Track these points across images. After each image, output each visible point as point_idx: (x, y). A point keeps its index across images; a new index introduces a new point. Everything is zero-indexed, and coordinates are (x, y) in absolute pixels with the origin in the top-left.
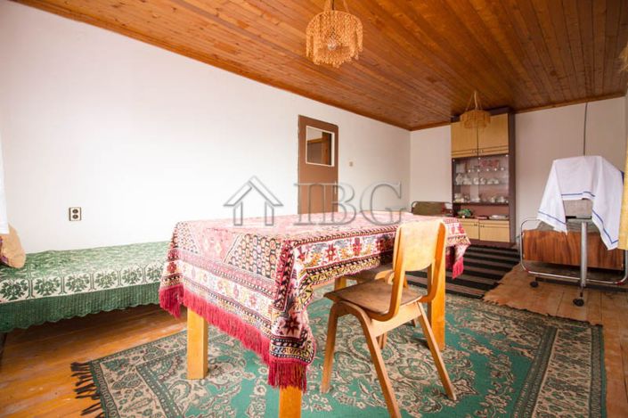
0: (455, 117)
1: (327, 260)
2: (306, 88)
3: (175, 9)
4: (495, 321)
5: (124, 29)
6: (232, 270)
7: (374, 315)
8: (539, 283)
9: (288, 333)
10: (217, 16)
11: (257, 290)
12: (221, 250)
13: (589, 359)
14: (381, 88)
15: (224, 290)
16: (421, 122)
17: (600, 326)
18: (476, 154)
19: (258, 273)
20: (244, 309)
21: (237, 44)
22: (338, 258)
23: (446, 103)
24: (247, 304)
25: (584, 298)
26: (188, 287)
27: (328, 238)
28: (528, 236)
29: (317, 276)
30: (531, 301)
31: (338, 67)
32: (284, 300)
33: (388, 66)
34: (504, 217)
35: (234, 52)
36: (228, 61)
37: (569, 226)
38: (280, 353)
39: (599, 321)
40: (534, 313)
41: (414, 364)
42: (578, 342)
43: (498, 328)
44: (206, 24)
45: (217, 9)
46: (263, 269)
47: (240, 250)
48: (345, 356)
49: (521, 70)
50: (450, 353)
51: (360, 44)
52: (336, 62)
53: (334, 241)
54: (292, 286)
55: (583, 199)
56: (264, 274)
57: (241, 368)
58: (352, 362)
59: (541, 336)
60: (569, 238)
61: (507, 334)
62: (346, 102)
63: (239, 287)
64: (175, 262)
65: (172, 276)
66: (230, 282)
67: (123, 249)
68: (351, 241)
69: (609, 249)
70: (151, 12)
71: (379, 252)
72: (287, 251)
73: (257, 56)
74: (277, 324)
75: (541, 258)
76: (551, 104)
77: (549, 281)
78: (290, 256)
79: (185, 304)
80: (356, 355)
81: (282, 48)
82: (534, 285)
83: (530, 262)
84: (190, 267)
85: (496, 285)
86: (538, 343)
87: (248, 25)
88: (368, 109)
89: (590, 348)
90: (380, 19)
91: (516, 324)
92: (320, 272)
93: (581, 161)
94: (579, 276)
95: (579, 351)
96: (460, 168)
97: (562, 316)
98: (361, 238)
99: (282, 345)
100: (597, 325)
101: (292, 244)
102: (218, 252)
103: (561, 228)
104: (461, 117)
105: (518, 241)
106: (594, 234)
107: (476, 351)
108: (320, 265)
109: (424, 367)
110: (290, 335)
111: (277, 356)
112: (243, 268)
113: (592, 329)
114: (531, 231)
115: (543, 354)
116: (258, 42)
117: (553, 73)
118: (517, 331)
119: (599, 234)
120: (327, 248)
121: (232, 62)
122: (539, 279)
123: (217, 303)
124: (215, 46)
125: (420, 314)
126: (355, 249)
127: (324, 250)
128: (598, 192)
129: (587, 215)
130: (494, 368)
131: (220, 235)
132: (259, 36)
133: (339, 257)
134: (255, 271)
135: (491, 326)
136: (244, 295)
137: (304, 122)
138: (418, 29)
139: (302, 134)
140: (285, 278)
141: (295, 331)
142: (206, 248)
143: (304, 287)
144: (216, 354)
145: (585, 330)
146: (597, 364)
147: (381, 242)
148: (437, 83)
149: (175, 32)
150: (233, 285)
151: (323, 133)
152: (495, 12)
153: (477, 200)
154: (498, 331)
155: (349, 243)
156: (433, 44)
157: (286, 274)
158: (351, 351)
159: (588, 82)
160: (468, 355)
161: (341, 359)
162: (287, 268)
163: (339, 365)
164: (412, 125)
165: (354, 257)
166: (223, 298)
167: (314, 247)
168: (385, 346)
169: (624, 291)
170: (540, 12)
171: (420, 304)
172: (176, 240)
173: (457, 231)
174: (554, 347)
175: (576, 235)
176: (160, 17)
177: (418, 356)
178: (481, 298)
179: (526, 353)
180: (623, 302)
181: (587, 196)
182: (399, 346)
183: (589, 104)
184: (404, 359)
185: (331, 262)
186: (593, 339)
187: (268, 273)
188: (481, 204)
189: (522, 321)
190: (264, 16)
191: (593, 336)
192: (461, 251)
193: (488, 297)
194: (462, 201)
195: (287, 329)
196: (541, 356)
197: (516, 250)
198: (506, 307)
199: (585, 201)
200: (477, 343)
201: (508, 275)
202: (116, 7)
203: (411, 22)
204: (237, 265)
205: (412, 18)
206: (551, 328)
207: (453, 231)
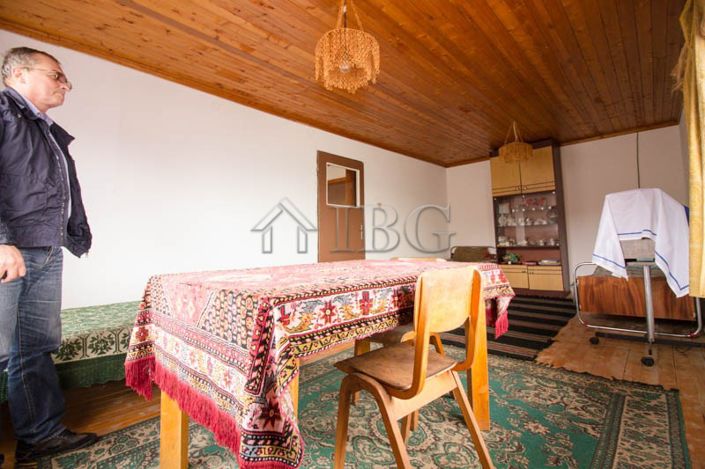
0: (494, 152)
1: (322, 322)
2: (324, 120)
3: (168, 31)
4: (550, 389)
5: (111, 55)
6: (205, 337)
7: (393, 390)
8: (600, 339)
9: (265, 426)
10: (217, 38)
11: (232, 364)
12: (194, 310)
13: (667, 435)
14: (408, 118)
15: (196, 364)
16: (457, 158)
17: (675, 391)
18: (519, 192)
19: (233, 341)
20: (218, 389)
21: (243, 71)
22: (338, 319)
23: (483, 136)
24: (221, 383)
25: (654, 356)
26: (160, 358)
27: (325, 293)
28: (583, 283)
29: (308, 345)
30: (592, 361)
31: (354, 92)
32: (261, 379)
33: (416, 94)
34: (554, 262)
35: (241, 80)
36: (234, 90)
37: (629, 270)
38: (253, 455)
39: (674, 385)
40: (596, 377)
41: (453, 449)
42: (651, 412)
43: (555, 398)
44: (205, 48)
45: (216, 31)
46: (239, 337)
47: (213, 310)
48: (366, 442)
49: (562, 97)
50: (497, 433)
51: (377, 64)
52: (352, 86)
53: (333, 297)
54: (272, 360)
55: (644, 238)
56: (239, 343)
57: (231, 462)
58: (374, 449)
59: (607, 407)
60: (630, 284)
61: (566, 405)
62: (371, 136)
63: (213, 359)
64: (147, 327)
65: (141, 345)
66: (204, 354)
67: (99, 310)
68: (357, 295)
69: (678, 296)
70: (141, 34)
71: (397, 309)
72: (265, 311)
73: (268, 84)
74: (250, 414)
75: (600, 308)
76: (599, 134)
77: (612, 337)
78: (270, 318)
79: (156, 382)
80: (379, 440)
81: (293, 75)
82: (594, 342)
83: (588, 313)
84: (162, 334)
85: (550, 343)
86: (604, 417)
87: (253, 50)
88: (397, 144)
89: (667, 420)
90: (401, 41)
91: (575, 392)
92: (312, 338)
93: (637, 194)
94: (646, 328)
95: (654, 425)
96: (504, 209)
97: (630, 380)
98: (371, 291)
99: (255, 444)
100: (673, 390)
101: (272, 302)
102: (191, 314)
103: (620, 272)
104: (500, 150)
105: (573, 290)
106: (659, 279)
107: (530, 430)
108: (313, 330)
109: (464, 453)
110: (269, 428)
111: (248, 459)
112: (218, 334)
113: (667, 395)
114: (587, 278)
115: (611, 429)
116: (265, 68)
117: (598, 100)
118: (577, 401)
119: (664, 279)
120: (323, 307)
121: (239, 91)
122: (599, 334)
123: (189, 381)
124: (218, 73)
125: (455, 386)
126: (362, 307)
127: (317, 309)
128: (660, 230)
129: (649, 257)
130: (551, 452)
131: (194, 291)
132: (267, 62)
133: (340, 317)
134: (230, 340)
135: (545, 395)
136: (218, 371)
137: (324, 159)
138: (444, 52)
139: (322, 173)
140: (261, 349)
141: (276, 422)
142: (179, 308)
143: (284, 362)
144: (203, 444)
145: (658, 397)
146: (677, 442)
147: (399, 295)
148: (471, 113)
149: (172, 58)
150: (205, 356)
151: (347, 171)
152: (529, 31)
153: (524, 243)
154: (555, 401)
155: (353, 299)
156: (464, 70)
157: (263, 343)
158: (374, 435)
159: (637, 109)
160: (518, 434)
161: (361, 447)
162: (265, 336)
163: (358, 455)
164: (447, 160)
165: (361, 316)
166: (195, 375)
167: (304, 305)
168: (416, 426)
169: (699, 345)
170: (579, 31)
171: (455, 373)
172: (149, 299)
173: (497, 279)
174: (623, 420)
175: (638, 280)
176: (151, 41)
177: (457, 438)
178: (533, 359)
179: (590, 430)
180: (699, 359)
181: (647, 235)
182: (434, 426)
183: (640, 133)
184: (440, 444)
185: (329, 325)
186: (669, 408)
187: (244, 342)
188: (529, 248)
189: (582, 388)
190: (271, 39)
191: (668, 404)
192: (504, 304)
193: (541, 358)
194: (507, 244)
195: (263, 421)
196: (609, 434)
197: (571, 300)
198: (563, 370)
199: (645, 241)
200: (531, 418)
201: (563, 330)
202: (99, 29)
203: (436, 44)
204: (210, 331)
205: (437, 40)
206: (618, 395)
207: (493, 279)
